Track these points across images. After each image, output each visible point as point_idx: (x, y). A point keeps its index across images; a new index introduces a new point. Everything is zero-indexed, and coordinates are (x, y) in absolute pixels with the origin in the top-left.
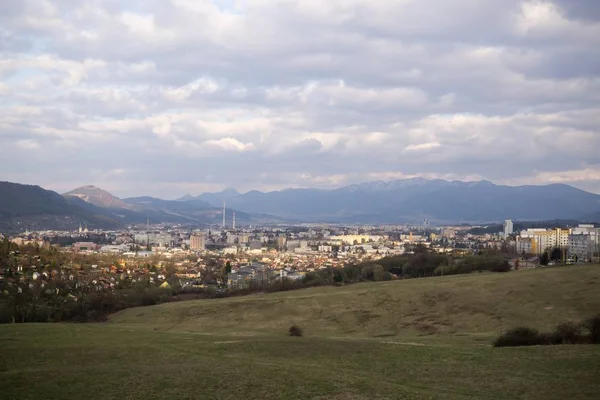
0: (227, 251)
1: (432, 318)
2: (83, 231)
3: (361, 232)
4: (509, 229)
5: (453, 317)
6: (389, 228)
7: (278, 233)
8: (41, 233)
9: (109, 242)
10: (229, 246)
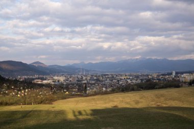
0: (84, 82)
1: (160, 102)
2: (37, 76)
3: (126, 75)
4: (174, 74)
5: (167, 102)
6: (135, 74)
7: (99, 76)
8: (23, 77)
9: (45, 80)
10: (84, 80)
